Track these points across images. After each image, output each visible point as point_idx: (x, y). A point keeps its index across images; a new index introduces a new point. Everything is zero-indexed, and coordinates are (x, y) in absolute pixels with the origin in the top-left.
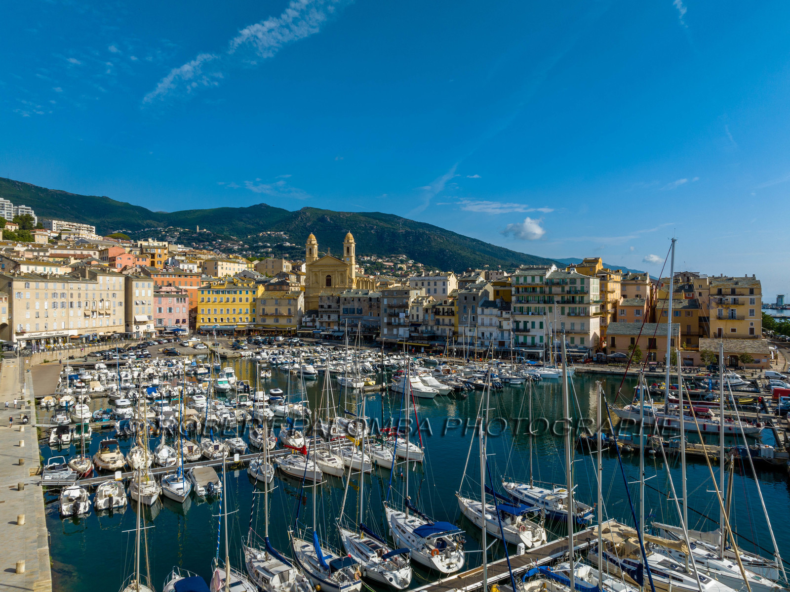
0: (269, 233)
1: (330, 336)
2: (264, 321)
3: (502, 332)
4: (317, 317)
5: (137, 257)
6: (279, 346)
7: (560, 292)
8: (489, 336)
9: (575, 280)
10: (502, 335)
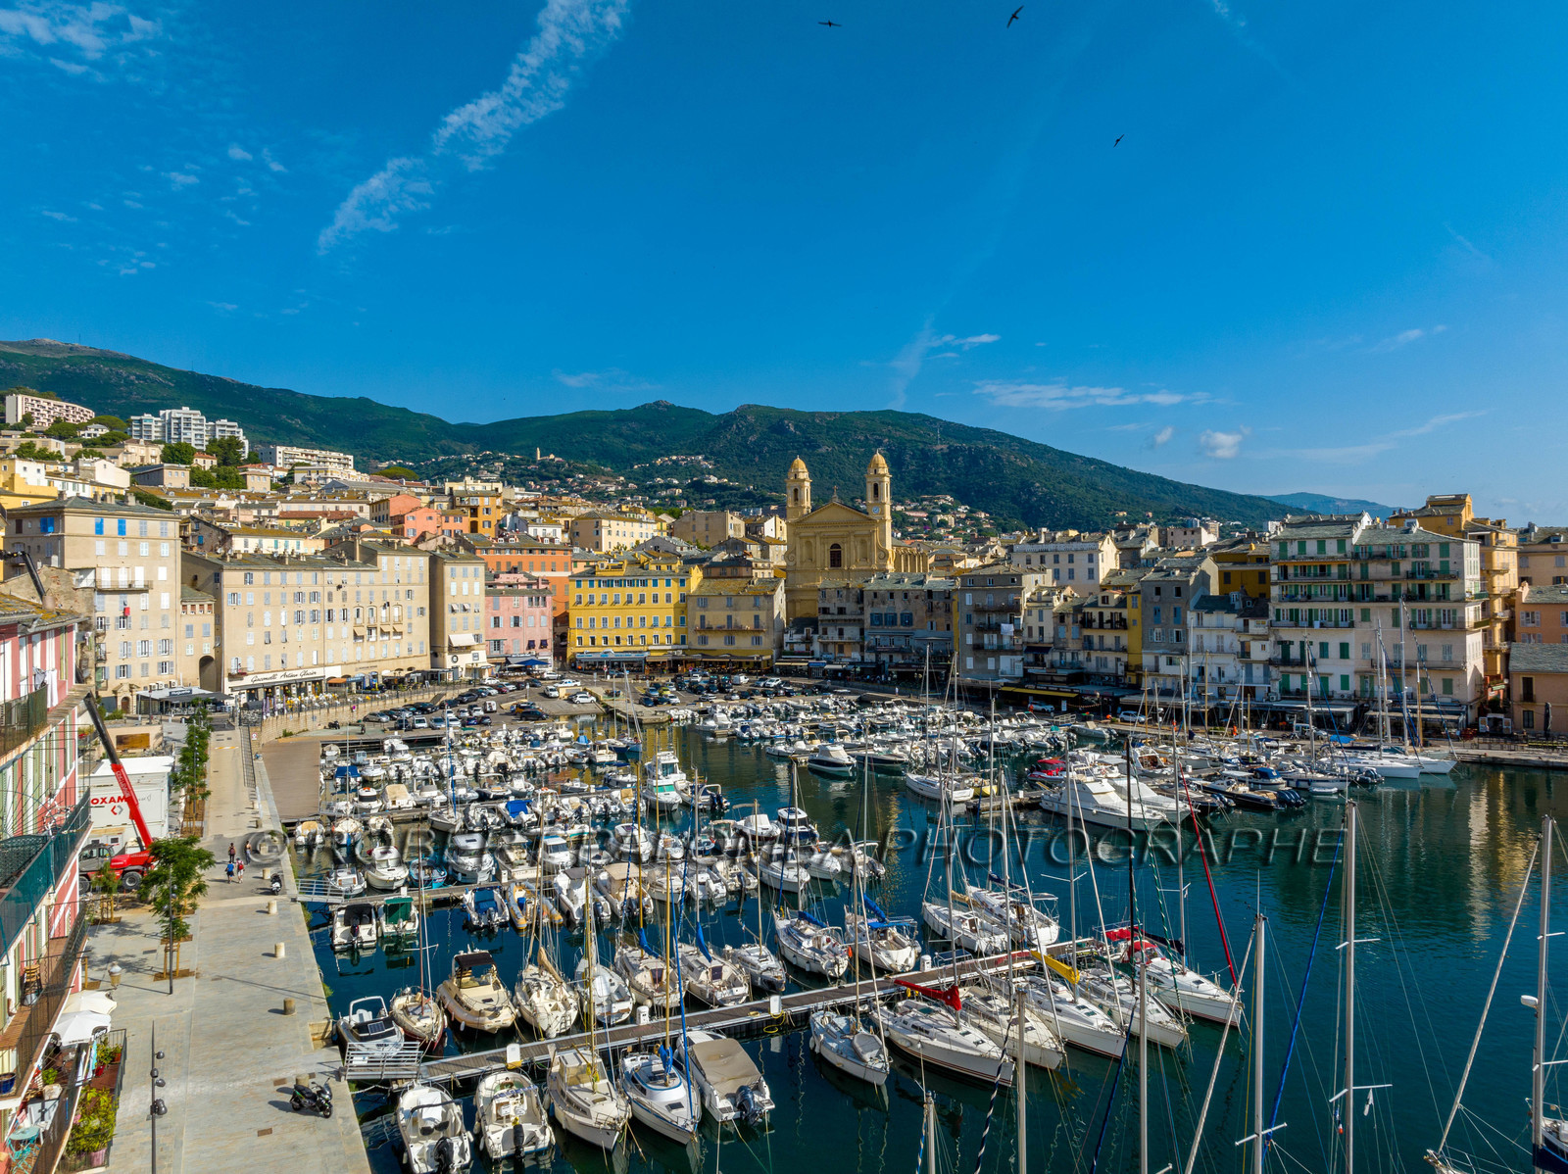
0: (674, 458)
1: (845, 672)
2: (704, 641)
3: (1249, 666)
4: (816, 631)
5: (445, 515)
6: (743, 696)
7: (1389, 575)
8: (1215, 674)
9: (1426, 546)
10: (1249, 674)
